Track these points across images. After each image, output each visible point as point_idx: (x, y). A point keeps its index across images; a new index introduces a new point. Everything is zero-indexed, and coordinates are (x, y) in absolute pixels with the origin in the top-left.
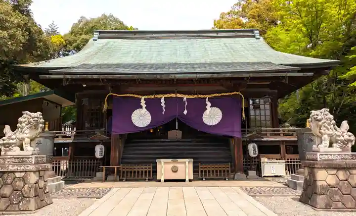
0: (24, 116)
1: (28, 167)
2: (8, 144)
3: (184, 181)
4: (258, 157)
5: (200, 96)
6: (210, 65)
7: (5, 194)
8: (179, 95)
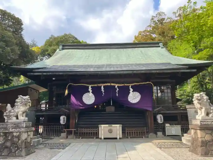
0: (19, 98)
1: (21, 129)
2: (9, 115)
3: (116, 138)
4: (164, 123)
5: (125, 85)
6: (132, 65)
7: (7, 146)
8: (112, 84)
